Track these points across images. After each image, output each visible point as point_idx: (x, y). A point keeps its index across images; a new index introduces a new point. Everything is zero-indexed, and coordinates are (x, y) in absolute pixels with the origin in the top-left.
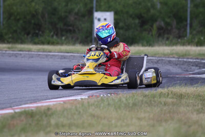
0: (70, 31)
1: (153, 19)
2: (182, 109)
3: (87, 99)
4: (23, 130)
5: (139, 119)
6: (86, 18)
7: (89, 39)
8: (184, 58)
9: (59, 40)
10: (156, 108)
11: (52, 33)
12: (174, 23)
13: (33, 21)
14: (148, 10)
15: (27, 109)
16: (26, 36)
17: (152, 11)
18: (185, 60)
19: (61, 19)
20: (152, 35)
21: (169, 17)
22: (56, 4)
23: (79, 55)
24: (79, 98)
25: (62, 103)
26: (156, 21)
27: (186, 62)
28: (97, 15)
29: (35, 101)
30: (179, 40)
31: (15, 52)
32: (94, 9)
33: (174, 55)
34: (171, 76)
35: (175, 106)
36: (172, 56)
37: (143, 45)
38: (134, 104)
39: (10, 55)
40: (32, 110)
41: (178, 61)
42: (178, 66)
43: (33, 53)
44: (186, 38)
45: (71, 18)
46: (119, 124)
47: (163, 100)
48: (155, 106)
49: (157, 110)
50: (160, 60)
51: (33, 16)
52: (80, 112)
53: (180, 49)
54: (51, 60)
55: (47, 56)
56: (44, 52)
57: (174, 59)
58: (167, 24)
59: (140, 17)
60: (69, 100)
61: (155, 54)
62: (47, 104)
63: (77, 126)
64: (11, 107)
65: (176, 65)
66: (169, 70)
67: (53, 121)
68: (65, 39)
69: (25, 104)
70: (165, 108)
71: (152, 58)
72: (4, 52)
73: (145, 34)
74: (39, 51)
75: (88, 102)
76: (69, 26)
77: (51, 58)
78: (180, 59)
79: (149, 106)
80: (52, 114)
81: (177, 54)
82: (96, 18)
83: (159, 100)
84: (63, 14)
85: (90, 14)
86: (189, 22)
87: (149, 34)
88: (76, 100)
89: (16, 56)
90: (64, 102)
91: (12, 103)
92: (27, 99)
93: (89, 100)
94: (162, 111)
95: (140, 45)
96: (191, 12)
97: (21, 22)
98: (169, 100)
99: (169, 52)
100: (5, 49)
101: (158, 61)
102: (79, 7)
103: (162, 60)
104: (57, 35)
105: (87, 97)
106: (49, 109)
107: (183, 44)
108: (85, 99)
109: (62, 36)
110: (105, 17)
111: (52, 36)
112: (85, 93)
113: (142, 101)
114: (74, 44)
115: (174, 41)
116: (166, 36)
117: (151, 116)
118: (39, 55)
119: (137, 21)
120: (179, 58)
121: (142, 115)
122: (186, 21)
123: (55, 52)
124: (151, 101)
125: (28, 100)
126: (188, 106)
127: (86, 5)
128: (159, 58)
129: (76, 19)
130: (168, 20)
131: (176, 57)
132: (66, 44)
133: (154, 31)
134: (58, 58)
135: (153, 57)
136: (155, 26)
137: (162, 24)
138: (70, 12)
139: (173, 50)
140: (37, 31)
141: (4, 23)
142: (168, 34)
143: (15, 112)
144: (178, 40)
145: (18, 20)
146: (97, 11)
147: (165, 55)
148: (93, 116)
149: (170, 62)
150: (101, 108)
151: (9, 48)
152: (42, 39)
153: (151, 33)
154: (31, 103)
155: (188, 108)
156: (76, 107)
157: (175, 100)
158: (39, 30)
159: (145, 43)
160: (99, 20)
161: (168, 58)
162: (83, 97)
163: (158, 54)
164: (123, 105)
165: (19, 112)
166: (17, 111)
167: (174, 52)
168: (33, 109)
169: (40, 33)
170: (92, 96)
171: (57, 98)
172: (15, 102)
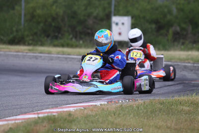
1: (169, 24)
6: (105, 22)
9: (77, 43)
11: (71, 36)
12: (190, 28)
13: (53, 24)
14: (165, 16)
15: (49, 114)
16: (46, 38)
17: (169, 17)
19: (82, 22)
20: (168, 40)
22: (75, 8)
24: (98, 103)
25: (82, 108)
26: (172, 26)
28: (115, 19)
29: (56, 106)
30: (195, 45)
31: (35, 55)
32: (112, 14)
33: (189, 61)
34: (187, 82)
36: (187, 62)
39: (31, 58)
40: (54, 116)
41: (194, 66)
42: (193, 71)
43: (53, 55)
45: (90, 22)
51: (54, 19)
54: (70, 62)
55: (66, 58)
56: (63, 54)
57: (189, 64)
58: (182, 29)
59: (156, 22)
60: (89, 106)
62: (68, 109)
65: (192, 70)
66: (185, 75)
68: (83, 42)
72: (25, 54)
74: (58, 53)
76: (88, 29)
77: (70, 61)
78: (195, 65)
81: (192, 59)
82: (114, 22)
84: (82, 18)
89: (36, 58)
90: (85, 108)
92: (48, 103)
97: (42, 25)
99: (185, 57)
100: (26, 51)
102: (98, 12)
104: (76, 38)
105: (106, 103)
106: (70, 114)
109: (81, 38)
110: (123, 21)
111: (72, 39)
112: (104, 99)
115: (189, 46)
116: (182, 41)
118: (59, 57)
119: (154, 26)
120: (194, 63)
121: (161, 123)
123: (74, 55)
125: (49, 105)
127: (104, 9)
128: (175, 63)
129: (94, 22)
130: (184, 26)
131: (191, 62)
133: (170, 36)
134: (77, 61)
136: (171, 31)
137: (178, 29)
138: (89, 15)
139: (189, 55)
140: (57, 34)
141: (26, 25)
143: (39, 117)
144: (193, 45)
145: (39, 23)
146: (114, 15)
147: (180, 60)
149: (185, 67)
151: (29, 50)
152: (61, 41)
153: (166, 38)
154: (52, 108)
158: (59, 33)
159: (161, 48)
160: (117, 24)
161: (184, 63)
162: (102, 103)
165: (41, 117)
166: (40, 115)
167: (190, 57)
168: (54, 114)
169: (60, 35)
170: (111, 102)
171: (77, 103)
172: (37, 106)
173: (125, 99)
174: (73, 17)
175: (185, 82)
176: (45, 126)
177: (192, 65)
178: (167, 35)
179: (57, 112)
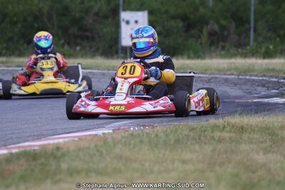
0: (87, 38)
1: (203, 21)
2: (244, 147)
3: (112, 134)
4: (23, 178)
5: (184, 162)
6: (110, 20)
7: (114, 48)
8: (246, 75)
9: (72, 51)
10: (207, 147)
11: (62, 42)
12: (233, 26)
14: (196, 9)
15: (28, 149)
16: (25, 45)
17: (202, 10)
18: (248, 77)
19: (75, 21)
20: (201, 43)
21: (225, 18)
23: (100, 71)
24: (100, 132)
25: (77, 139)
26: (207, 24)
27: (249, 80)
28: (125, 15)
29: (39, 137)
30: (240, 50)
31: (11, 69)
32: (121, 8)
33: (233, 71)
34: (229, 100)
35: (234, 143)
36: (229, 73)
37: (189, 57)
38: (177, 141)
40: (34, 150)
41: (238, 79)
42: (238, 86)
44: (248, 48)
45: (89, 20)
46: (156, 169)
47: (217, 134)
48: (205, 143)
49: (208, 149)
50: (213, 78)
51: (36, 18)
52: (102, 153)
53: (240, 62)
57: (233, 77)
58: (223, 28)
59: (184, 18)
60: (86, 136)
61: (206, 70)
62: (56, 141)
63: (98, 172)
64: (5, 145)
65: (236, 85)
66: (225, 92)
67: (64, 166)
68: (80, 50)
69: (25, 141)
70: (219, 147)
71: (201, 75)
73: (191, 41)
75: (113, 139)
76: (86, 31)
78: (241, 77)
79: (198, 143)
80: (63, 155)
81: (236, 69)
82: (124, 20)
83: (212, 135)
84: (77, 15)
85: (115, 13)
86: (252, 25)
87: (197, 42)
88: (96, 135)
90: (80, 138)
91: (7, 140)
92: (28, 134)
93: (115, 136)
94: (215, 149)
95: (185, 57)
96: (255, 11)
97: (19, 25)
98: (226, 135)
99: (226, 66)
101: (210, 80)
102: (100, 5)
103: (216, 78)
104: (69, 44)
105: (111, 131)
106: (58, 148)
107: (245, 56)
108: (109, 133)
109: (77, 44)
110: (136, 19)
111: (63, 45)
112: (109, 126)
113: (188, 136)
114: (93, 56)
115: (232, 51)
116: (221, 44)
117: (201, 157)
119: (180, 24)
120: (239, 76)
121: (188, 156)
122: (249, 23)
124: (200, 135)
125: (29, 136)
126: (252, 143)
128: (211, 76)
129: (95, 21)
130: (224, 23)
131: (235, 73)
132: (82, 57)
133: (204, 38)
135: (202, 73)
136: (205, 31)
137: (216, 27)
138: (87, 11)
139: (232, 63)
142: (223, 41)
143: (11, 154)
144: (237, 51)
145: (16, 23)
146: (124, 10)
147: (220, 71)
148: (120, 158)
149: (226, 80)
150: (132, 146)
151: (2, 63)
153: (199, 41)
154: (34, 140)
155: (251, 146)
156: (96, 146)
157: (233, 135)
159: (192, 55)
160: (128, 22)
161: (225, 74)
162: (106, 131)
163: (211, 69)
164: (161, 142)
165: (17, 154)
166: (14, 151)
167: (233, 66)
168: (36, 148)
170: (118, 130)
171: (69, 133)
172: (12, 138)
173: (139, 125)
174: (65, 15)
175: (225, 100)
176: (22, 165)
177: (236, 77)
178: (199, 37)
179: (39, 146)
